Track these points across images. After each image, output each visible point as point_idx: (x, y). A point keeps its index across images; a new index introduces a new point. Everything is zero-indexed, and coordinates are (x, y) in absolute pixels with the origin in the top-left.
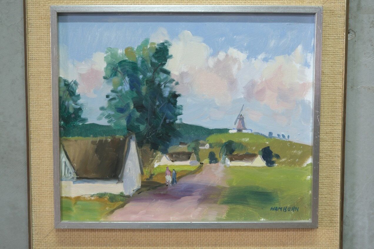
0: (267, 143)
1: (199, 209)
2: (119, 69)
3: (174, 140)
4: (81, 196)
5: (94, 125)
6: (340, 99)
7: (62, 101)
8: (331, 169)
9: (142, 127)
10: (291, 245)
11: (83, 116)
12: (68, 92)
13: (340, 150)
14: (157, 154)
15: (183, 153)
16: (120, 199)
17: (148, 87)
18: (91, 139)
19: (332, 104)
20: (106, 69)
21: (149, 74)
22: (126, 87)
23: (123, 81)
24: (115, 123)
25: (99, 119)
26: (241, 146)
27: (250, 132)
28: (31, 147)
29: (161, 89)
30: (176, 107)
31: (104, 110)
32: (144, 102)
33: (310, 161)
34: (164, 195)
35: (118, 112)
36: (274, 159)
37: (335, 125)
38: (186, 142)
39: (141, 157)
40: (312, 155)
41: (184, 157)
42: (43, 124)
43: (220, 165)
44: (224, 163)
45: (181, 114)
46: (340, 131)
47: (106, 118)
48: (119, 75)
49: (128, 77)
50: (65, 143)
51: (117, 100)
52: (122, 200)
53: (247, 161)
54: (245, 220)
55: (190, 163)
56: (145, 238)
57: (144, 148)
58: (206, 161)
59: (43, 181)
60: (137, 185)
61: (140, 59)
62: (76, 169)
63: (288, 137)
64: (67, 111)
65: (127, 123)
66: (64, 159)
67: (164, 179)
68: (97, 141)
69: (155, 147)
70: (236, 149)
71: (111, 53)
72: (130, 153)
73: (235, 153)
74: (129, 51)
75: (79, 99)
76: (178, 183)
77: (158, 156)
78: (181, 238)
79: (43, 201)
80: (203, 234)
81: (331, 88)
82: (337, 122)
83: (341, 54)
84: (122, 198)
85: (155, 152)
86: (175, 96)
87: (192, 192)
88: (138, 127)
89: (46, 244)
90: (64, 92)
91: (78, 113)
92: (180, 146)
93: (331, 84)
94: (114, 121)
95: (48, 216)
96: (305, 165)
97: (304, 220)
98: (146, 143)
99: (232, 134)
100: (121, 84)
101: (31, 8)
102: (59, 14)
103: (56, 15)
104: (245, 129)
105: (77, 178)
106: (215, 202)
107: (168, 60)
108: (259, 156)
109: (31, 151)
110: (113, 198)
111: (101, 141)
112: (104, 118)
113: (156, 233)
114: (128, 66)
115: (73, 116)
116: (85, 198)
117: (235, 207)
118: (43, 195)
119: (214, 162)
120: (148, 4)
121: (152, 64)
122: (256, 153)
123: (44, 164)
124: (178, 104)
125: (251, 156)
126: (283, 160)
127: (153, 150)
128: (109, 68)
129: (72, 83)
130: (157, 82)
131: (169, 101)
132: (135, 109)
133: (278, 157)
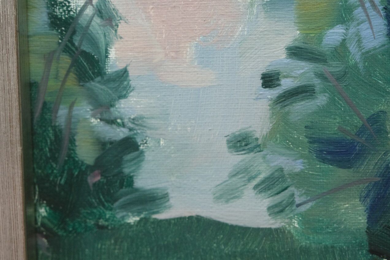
7: (40, 106)
11: (144, 179)
12: (66, 60)
22: (365, 31)
24: (306, 219)
25: (227, 194)
31: (251, 150)
35: (324, 160)
47: (260, 192)
51: (321, 100)
64: (63, 156)
65: (369, 218)
75: (125, 97)
90: (49, 58)
91: (119, 163)
94: (303, 209)
100: (343, 15)
112: (249, 192)
115: (94, 179)
129: (89, 11)
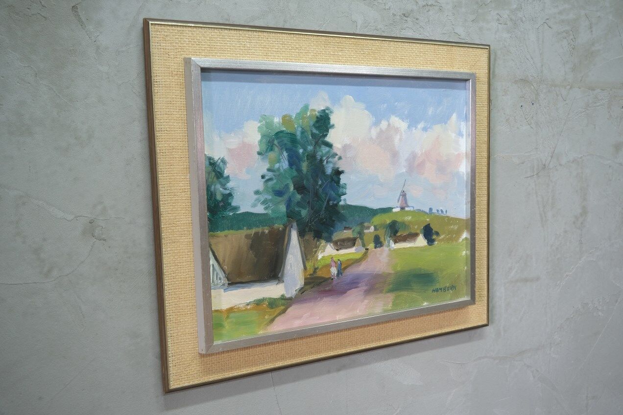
0: (428, 220)
1: (366, 301)
2: (276, 142)
3: (338, 225)
4: (234, 307)
5: (247, 214)
9: (304, 213)
11: (234, 204)
12: (214, 174)
13: (486, 221)
14: (321, 243)
15: (348, 240)
16: (280, 303)
17: (309, 163)
18: (244, 232)
20: (260, 141)
21: (310, 148)
22: (284, 165)
23: (281, 157)
24: (272, 210)
25: (254, 206)
26: (405, 225)
27: (412, 209)
28: (164, 250)
29: (323, 166)
30: (339, 187)
31: (259, 194)
32: (305, 182)
33: (465, 235)
34: (330, 290)
35: (276, 196)
36: (434, 237)
38: (351, 226)
39: (303, 249)
40: (467, 228)
41: (349, 243)
42: (179, 217)
43: (385, 249)
44: (389, 246)
45: (345, 194)
46: (486, 202)
47: (262, 204)
48: (276, 149)
49: (287, 152)
50: (213, 241)
51: (275, 181)
52: (283, 305)
53: (410, 241)
54: (409, 307)
55: (356, 250)
56: (306, 346)
57: (307, 237)
58: (371, 246)
60: (300, 283)
61: (300, 129)
62: (227, 273)
63: (446, 211)
64: (213, 199)
65: (287, 209)
66: (212, 261)
67: (329, 272)
68: (251, 234)
69: (318, 236)
70: (400, 230)
71: (266, 122)
72: (291, 245)
73: (399, 234)
74: (286, 119)
75: (229, 182)
76: (343, 274)
77: (322, 246)
78: (345, 338)
79: (181, 320)
80: (366, 330)
83: (485, 122)
84: (283, 301)
85: (318, 240)
86: (338, 173)
87: (358, 283)
88: (299, 213)
89: (188, 376)
90: (209, 173)
91: (227, 199)
92: (345, 231)
94: (271, 208)
95: (189, 339)
96: (461, 240)
97: (460, 298)
98: (308, 231)
99: (396, 212)
100: (279, 161)
101: (157, 60)
102: (204, 70)
103: (200, 71)
104: (408, 206)
105: (229, 284)
106: (381, 292)
107: (330, 130)
108: (421, 235)
109: (164, 256)
110: (272, 303)
111: (256, 234)
112: (259, 205)
113: (318, 338)
114: (286, 138)
115: (221, 204)
116: (239, 308)
117: (400, 294)
118: (181, 313)
119: (379, 246)
120: (303, 62)
121: (313, 135)
122: (418, 231)
123: (182, 271)
124: (342, 182)
125: (413, 236)
126: (442, 237)
127: (316, 239)
128: (264, 140)
129: (219, 161)
130: (319, 157)
131: (332, 180)
132: (295, 191)
133: (437, 234)
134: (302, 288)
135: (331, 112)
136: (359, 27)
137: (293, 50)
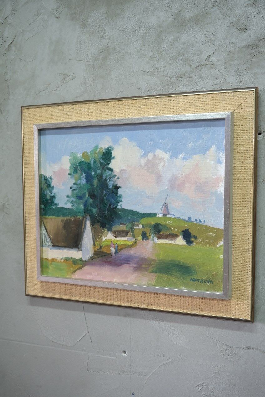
0: (187, 226)
1: (135, 275)
2: (79, 168)
3: (116, 221)
4: (55, 259)
5: (62, 208)
6: (251, 191)
8: (243, 251)
9: (94, 211)
10: (208, 312)
11: (56, 202)
12: (46, 185)
13: (251, 234)
14: (104, 231)
15: (123, 231)
16: (79, 263)
17: (98, 181)
18: (61, 218)
19: (243, 195)
20: (70, 167)
21: (99, 171)
22: (83, 181)
23: (81, 177)
24: (76, 207)
25: (66, 204)
26: (166, 227)
27: (173, 216)
28: (26, 222)
29: (107, 183)
30: (117, 196)
31: (69, 198)
32: (95, 192)
33: (222, 243)
34: (110, 262)
35: (78, 199)
36: (192, 239)
37: (246, 213)
38: (125, 223)
39: (93, 232)
40: (224, 238)
41: (124, 234)
43: (150, 242)
44: (153, 240)
45: (121, 202)
46: (251, 218)
48: (79, 172)
49: (85, 174)
50: (45, 221)
51: (78, 191)
52: (81, 264)
53: (171, 240)
54: (170, 287)
55: (128, 239)
56: (98, 293)
57: (96, 226)
58: (140, 238)
59: (33, 246)
60: (91, 253)
61: (93, 160)
62: (52, 239)
63: (204, 221)
64: (45, 198)
65: (84, 207)
66: (44, 232)
67: (110, 250)
68: (64, 220)
69: (103, 226)
70: (162, 230)
71: (73, 156)
72: (86, 229)
73: (161, 233)
74: (85, 154)
75: (53, 190)
76: (119, 254)
77: (106, 233)
78: (123, 295)
80: (139, 294)
81: (243, 181)
82: (248, 211)
83: (251, 152)
84: (81, 262)
85: (103, 229)
86: (117, 188)
87: (129, 261)
88: (91, 210)
89: (35, 290)
90: (44, 184)
91: (53, 199)
92: (121, 226)
93: (242, 177)
96: (219, 245)
98: (97, 222)
99: (159, 217)
100: (80, 179)
101: (25, 127)
102: (39, 130)
103: (37, 131)
104: (169, 214)
105: (52, 245)
106: (147, 271)
107: (112, 160)
108: (180, 236)
109: (26, 225)
110: (75, 262)
111: (67, 220)
112: (69, 203)
113: (106, 290)
114: (84, 166)
115: (49, 201)
116: (57, 260)
117: (161, 275)
119: (145, 239)
121: (101, 164)
122: (178, 233)
124: (119, 193)
125: (174, 236)
126: (200, 240)
127: (102, 228)
128: (72, 167)
129: (49, 178)
130: (104, 177)
131: (113, 192)
132: (89, 197)
133: (196, 237)
134: (92, 257)
135: (113, 149)
136: (143, 91)
137: (94, 113)
